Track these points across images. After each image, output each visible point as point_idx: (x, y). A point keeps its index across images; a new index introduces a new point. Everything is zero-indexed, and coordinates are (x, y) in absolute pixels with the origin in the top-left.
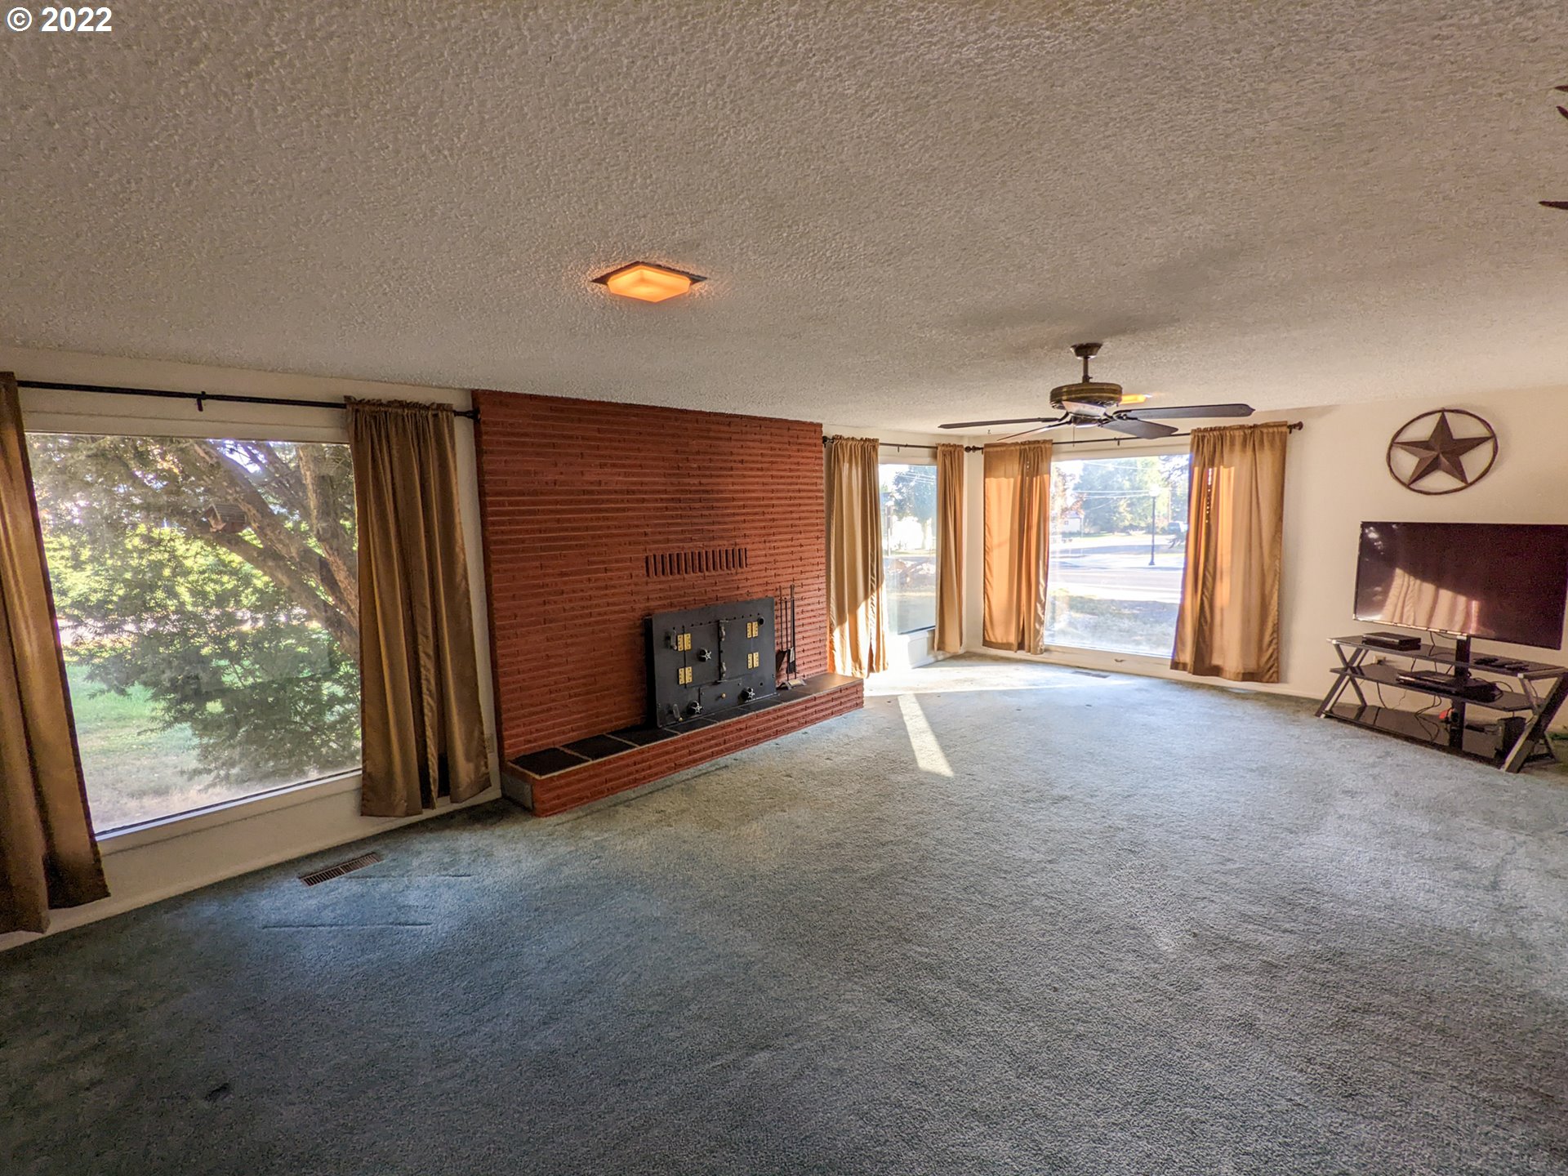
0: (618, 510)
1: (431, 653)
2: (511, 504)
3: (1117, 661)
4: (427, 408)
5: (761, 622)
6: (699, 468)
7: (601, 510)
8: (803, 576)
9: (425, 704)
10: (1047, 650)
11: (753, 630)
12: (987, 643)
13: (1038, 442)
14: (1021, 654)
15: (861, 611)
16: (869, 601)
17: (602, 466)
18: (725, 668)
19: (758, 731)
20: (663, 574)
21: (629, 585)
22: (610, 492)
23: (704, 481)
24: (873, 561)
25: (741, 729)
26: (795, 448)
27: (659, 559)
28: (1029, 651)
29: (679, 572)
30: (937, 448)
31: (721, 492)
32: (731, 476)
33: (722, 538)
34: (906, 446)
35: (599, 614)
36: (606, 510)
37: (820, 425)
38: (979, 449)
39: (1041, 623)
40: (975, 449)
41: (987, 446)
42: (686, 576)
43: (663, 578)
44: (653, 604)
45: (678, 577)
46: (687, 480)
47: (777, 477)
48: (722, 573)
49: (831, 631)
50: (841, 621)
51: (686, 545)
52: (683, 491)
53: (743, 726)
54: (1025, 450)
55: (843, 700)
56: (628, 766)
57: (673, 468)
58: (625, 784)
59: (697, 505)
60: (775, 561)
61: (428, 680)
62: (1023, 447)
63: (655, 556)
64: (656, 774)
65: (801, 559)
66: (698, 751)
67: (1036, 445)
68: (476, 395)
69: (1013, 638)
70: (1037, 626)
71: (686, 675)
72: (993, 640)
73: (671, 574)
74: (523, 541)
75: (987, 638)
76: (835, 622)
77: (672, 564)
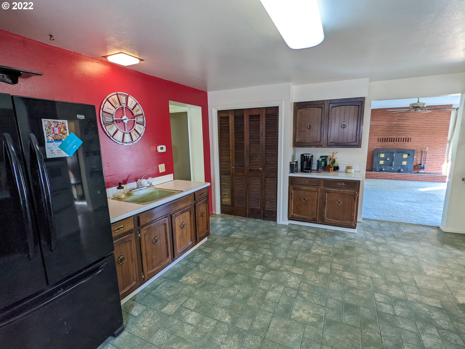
5: (409, 155)
6: (398, 120)
8: (435, 146)
11: (405, 156)
18: (393, 163)
21: (373, 143)
27: (382, 139)
42: (389, 143)
43: (382, 143)
44: (378, 147)
45: (387, 143)
46: (393, 122)
47: (428, 120)
48: (401, 143)
52: (391, 125)
55: (435, 179)
57: (389, 120)
59: (396, 128)
60: (423, 141)
65: (435, 142)
66: (379, 177)
71: (382, 162)
77: (385, 140)
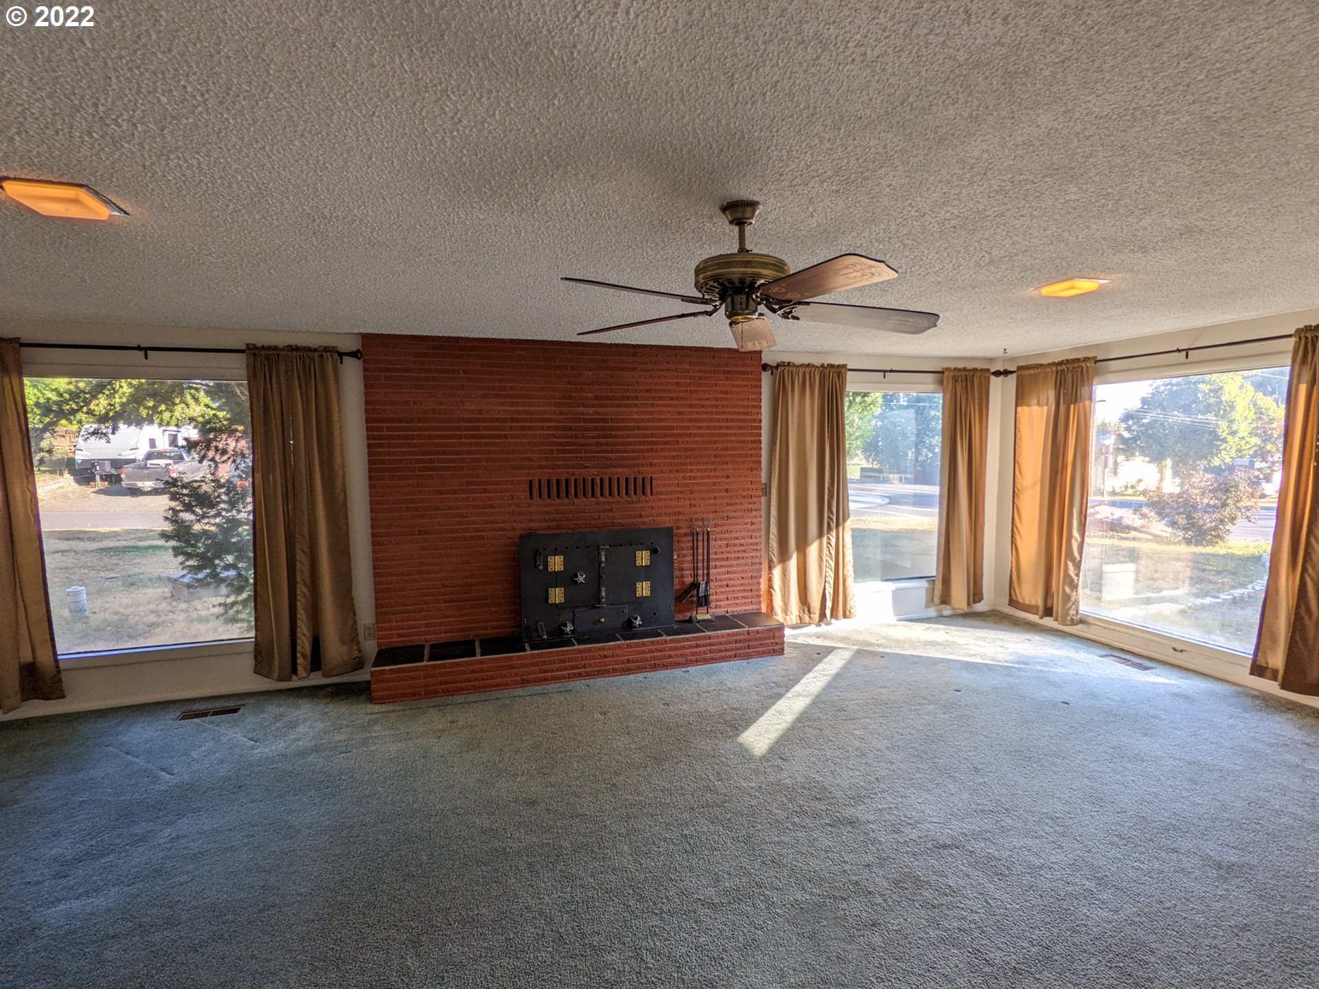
0: (500, 437)
1: (307, 550)
2: (388, 429)
3: (1175, 649)
4: (315, 350)
5: (654, 551)
6: (596, 398)
7: (481, 437)
8: (730, 508)
9: (299, 592)
10: (1082, 622)
11: (643, 558)
12: (1013, 602)
13: (1078, 360)
14: (1048, 622)
15: (813, 550)
16: (825, 540)
17: (485, 396)
18: (603, 594)
19: (628, 661)
20: (549, 497)
21: (510, 505)
22: (491, 420)
23: (601, 410)
24: (831, 497)
25: (605, 657)
26: (722, 376)
27: (544, 484)
28: (1056, 620)
29: (567, 497)
30: (942, 372)
31: (623, 420)
32: (636, 405)
33: (622, 466)
34: (891, 371)
35: (476, 530)
36: (487, 437)
37: (760, 352)
38: (1011, 372)
39: (1074, 587)
40: (1006, 373)
41: (1020, 368)
42: (576, 500)
43: (548, 501)
44: (536, 525)
45: (566, 501)
46: (582, 409)
47: (697, 406)
48: (621, 500)
49: (770, 569)
50: (784, 557)
51: (577, 471)
52: (574, 420)
53: (610, 653)
54: (1063, 371)
55: (751, 643)
56: (465, 673)
57: (564, 398)
58: (462, 689)
59: (594, 433)
60: (691, 491)
61: (302, 572)
62: (1059, 368)
63: (540, 480)
64: (497, 686)
65: (727, 490)
66: (552, 671)
67: (1077, 365)
68: (367, 338)
69: (1039, 601)
70: (1068, 590)
71: (557, 595)
72: (1021, 601)
73: (558, 497)
74: (400, 461)
75: (1014, 598)
76: (775, 560)
77: (560, 489)
